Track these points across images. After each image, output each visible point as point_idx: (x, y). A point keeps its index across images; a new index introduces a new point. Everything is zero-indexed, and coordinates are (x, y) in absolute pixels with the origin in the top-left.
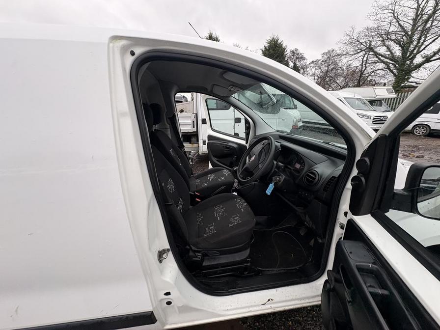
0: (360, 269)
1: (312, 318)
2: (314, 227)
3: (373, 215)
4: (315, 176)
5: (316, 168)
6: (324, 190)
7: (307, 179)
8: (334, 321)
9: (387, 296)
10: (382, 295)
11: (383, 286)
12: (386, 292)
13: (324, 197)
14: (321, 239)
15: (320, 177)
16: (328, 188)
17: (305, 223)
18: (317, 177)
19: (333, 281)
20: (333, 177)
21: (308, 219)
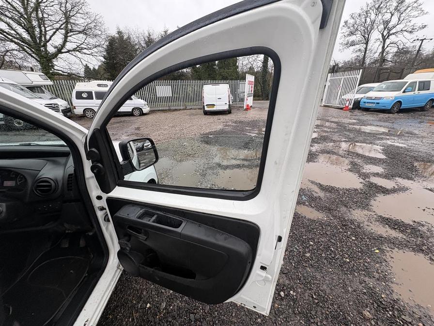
0: (139, 218)
1: (121, 291)
2: (79, 227)
3: (119, 185)
4: (50, 183)
5: (43, 174)
6: (68, 190)
7: (39, 190)
8: (141, 265)
9: (157, 217)
10: (156, 219)
11: (152, 215)
12: (155, 216)
13: (73, 196)
14: (90, 231)
15: (56, 181)
16: (71, 187)
17: (67, 232)
18: (52, 182)
19: (127, 243)
20: (69, 175)
21: (66, 225)
